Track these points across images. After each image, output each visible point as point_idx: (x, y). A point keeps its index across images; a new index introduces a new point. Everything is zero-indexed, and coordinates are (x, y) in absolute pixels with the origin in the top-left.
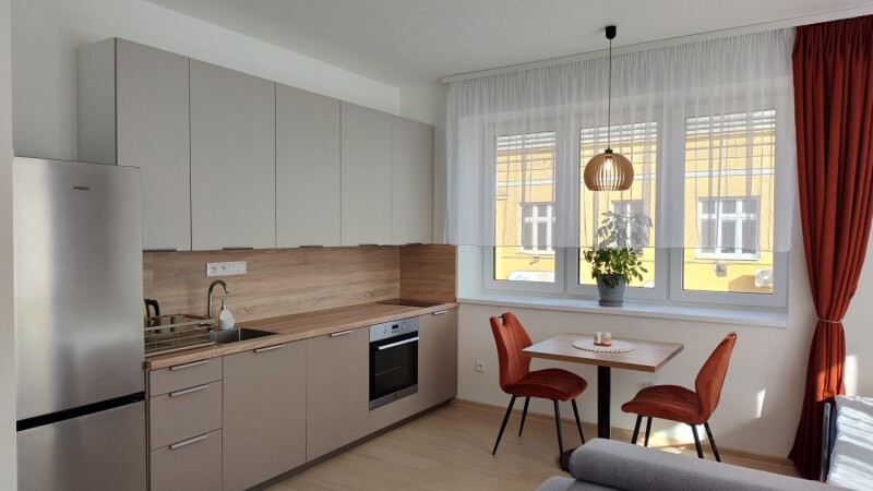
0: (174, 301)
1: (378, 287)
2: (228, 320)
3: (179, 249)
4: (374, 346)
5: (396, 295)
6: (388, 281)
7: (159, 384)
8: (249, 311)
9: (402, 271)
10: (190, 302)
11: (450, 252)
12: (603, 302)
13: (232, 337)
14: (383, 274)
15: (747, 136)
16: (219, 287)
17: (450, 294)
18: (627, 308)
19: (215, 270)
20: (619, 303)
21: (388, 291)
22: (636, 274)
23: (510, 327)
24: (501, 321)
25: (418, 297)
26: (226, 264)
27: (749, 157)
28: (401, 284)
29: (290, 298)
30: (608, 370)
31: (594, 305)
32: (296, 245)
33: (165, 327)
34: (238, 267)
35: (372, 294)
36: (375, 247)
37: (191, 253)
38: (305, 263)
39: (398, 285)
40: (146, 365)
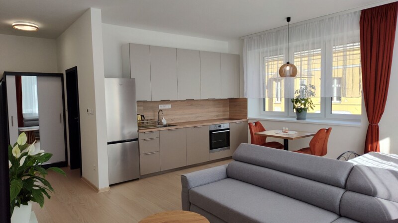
0: (149, 115)
1: (219, 114)
2: (164, 122)
3: (148, 100)
4: (211, 132)
5: (228, 117)
6: (224, 112)
7: (142, 137)
8: (172, 120)
9: (230, 108)
10: (154, 116)
11: (245, 101)
12: (298, 119)
13: (166, 126)
14: (222, 109)
15: (343, 52)
16: (161, 112)
17: (245, 116)
18: (307, 121)
19: (161, 107)
20: (304, 119)
21: (224, 115)
22: (312, 108)
23: (257, 127)
24: (254, 124)
25: (235, 117)
26: (165, 105)
27: (344, 60)
28: (230, 113)
29: (186, 116)
30: (287, 140)
31: (295, 120)
32: (185, 99)
33: (145, 121)
34: (169, 106)
35: (217, 116)
36: (221, 99)
37: (152, 102)
38: (191, 105)
39: (228, 113)
40: (138, 131)
